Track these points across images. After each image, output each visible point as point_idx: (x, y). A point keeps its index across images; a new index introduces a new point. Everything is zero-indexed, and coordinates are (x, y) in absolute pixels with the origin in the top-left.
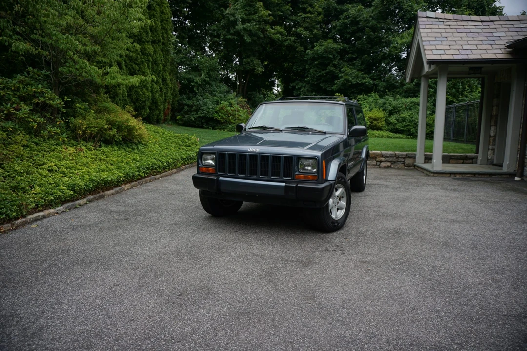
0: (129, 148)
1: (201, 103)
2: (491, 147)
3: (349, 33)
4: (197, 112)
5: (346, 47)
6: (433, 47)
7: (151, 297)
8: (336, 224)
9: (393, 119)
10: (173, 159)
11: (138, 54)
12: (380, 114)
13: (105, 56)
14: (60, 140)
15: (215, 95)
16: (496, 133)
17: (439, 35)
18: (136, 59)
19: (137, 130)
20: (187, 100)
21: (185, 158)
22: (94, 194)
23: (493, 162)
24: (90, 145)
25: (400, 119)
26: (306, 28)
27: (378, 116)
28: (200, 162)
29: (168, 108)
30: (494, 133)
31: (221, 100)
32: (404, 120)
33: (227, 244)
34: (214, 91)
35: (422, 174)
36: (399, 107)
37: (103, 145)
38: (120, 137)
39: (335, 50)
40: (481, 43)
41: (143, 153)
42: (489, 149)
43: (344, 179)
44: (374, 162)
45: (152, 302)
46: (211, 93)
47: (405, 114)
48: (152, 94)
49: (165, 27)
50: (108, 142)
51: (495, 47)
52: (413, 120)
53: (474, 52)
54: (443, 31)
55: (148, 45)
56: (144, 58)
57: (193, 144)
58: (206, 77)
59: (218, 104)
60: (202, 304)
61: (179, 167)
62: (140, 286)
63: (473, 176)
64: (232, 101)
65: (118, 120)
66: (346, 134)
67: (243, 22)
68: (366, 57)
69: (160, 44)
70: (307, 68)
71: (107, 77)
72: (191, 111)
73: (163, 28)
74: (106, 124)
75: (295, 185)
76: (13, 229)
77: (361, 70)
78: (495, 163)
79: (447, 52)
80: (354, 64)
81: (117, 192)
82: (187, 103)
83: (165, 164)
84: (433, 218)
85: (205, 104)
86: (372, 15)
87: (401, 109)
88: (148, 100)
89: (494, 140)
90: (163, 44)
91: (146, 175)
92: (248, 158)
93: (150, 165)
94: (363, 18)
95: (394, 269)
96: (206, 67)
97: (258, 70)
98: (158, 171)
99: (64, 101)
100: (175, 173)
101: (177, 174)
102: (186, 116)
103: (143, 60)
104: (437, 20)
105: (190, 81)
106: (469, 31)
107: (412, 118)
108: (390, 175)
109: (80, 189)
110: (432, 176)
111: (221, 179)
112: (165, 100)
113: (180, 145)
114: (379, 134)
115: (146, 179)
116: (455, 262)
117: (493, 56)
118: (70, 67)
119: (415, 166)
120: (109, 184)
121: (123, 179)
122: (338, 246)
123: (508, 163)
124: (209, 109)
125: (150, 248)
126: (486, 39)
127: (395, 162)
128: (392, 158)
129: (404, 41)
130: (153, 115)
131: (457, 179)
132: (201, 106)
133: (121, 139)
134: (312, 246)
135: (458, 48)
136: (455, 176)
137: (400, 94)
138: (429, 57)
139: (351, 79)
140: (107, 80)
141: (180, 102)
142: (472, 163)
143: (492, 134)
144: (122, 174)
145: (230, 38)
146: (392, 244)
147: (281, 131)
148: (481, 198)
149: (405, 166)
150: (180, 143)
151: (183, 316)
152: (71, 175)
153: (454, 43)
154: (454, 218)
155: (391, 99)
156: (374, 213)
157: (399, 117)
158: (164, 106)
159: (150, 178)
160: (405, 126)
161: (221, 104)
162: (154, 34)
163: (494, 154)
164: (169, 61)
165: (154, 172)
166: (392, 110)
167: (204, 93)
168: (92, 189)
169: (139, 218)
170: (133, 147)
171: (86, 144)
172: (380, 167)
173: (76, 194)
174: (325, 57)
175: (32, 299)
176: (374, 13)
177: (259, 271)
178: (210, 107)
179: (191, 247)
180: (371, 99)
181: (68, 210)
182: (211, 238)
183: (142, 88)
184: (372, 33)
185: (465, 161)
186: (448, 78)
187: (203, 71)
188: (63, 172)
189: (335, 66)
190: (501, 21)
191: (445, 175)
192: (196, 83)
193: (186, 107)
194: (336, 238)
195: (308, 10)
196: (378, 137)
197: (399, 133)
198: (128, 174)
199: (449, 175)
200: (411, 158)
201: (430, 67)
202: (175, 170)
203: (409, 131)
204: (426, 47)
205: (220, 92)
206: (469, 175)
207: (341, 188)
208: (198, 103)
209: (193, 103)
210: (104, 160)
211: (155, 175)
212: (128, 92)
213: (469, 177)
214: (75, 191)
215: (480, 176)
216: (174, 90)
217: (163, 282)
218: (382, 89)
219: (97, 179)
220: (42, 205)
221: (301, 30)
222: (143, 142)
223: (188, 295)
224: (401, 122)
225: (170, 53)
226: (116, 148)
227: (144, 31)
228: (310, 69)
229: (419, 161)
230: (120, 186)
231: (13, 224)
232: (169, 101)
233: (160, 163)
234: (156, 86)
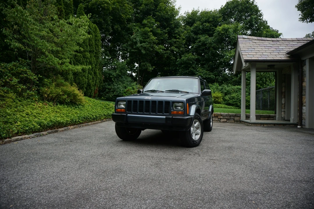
0: (73, 107)
1: (116, 87)
2: (283, 110)
3: (201, 50)
4: (113, 93)
5: (199, 58)
6: (247, 54)
7: (87, 172)
8: (195, 143)
9: (227, 98)
10: (99, 115)
11: (81, 57)
12: (220, 95)
13: (63, 54)
14: (34, 99)
15: (124, 83)
16: (285, 102)
17: (250, 47)
18: (80, 60)
19: (79, 96)
20: (108, 86)
21: (106, 114)
22: (52, 130)
23: (285, 119)
24: (51, 103)
25: (231, 97)
26: (176, 47)
27: (218, 96)
28: (116, 107)
29: (97, 89)
30: (284, 102)
31: (128, 86)
32: (233, 98)
33: (131, 152)
34: (124, 81)
35: (245, 125)
36: (230, 91)
37: (59, 104)
38: (68, 100)
39: (193, 59)
40: (272, 52)
41: (82, 110)
42: (282, 111)
43: (199, 117)
44: (217, 119)
45: (87, 174)
46: (122, 82)
47: (233, 95)
48: (88, 80)
49: (97, 44)
50: (61, 103)
51: (280, 54)
52: (238, 98)
53: (269, 56)
54: (252, 45)
55: (87, 53)
56: (85, 60)
57: (111, 108)
58: (119, 73)
59: (126, 88)
60: (117, 176)
61: (102, 120)
62: (80, 168)
63: (274, 125)
64: (134, 87)
65: (68, 90)
66: (200, 94)
67: (141, 43)
68: (211, 63)
69: (94, 53)
70: (177, 69)
71: (63, 65)
72: (110, 92)
73: (96, 44)
74: (61, 92)
75: (171, 117)
76: (3, 144)
77: (208, 70)
78: (286, 119)
79: (255, 56)
80: (204, 67)
81: (65, 130)
82: (108, 87)
83: (94, 117)
84: (251, 142)
85: (118, 88)
86: (214, 41)
87: (231, 92)
88: (85, 84)
89: (285, 106)
90: (96, 53)
91: (83, 122)
92: (144, 102)
93: (85, 116)
94: (209, 42)
95: (229, 162)
96: (119, 67)
97: (149, 69)
98: (90, 121)
99: (38, 77)
100: (100, 123)
101: (101, 123)
102: (107, 95)
103: (84, 61)
104: (248, 40)
105: (110, 74)
106: (266, 45)
107: (238, 97)
108: (226, 125)
109: (44, 125)
110: (250, 126)
111: (128, 115)
112: (95, 84)
113: (103, 108)
114: (219, 106)
115: (83, 124)
116: (264, 159)
117: (280, 59)
118: (43, 59)
119: (240, 121)
120: (61, 124)
121: (69, 123)
122: (196, 153)
123: (293, 118)
124: (121, 91)
125: (85, 153)
126: (275, 50)
127: (229, 119)
128: (227, 117)
129: (231, 54)
130: (88, 92)
131: (265, 127)
132: (116, 89)
133: (69, 101)
134: (182, 153)
135: (261, 54)
136: (264, 126)
137: (231, 84)
138: (245, 58)
139: (202, 75)
140: (63, 67)
141: (104, 87)
142: (273, 120)
143: (283, 103)
144: (69, 120)
145: (133, 51)
146: (228, 152)
147: (163, 92)
148: (279, 134)
149: (235, 121)
150: (103, 107)
151: (106, 180)
152: (39, 117)
153: (258, 52)
154: (263, 142)
155: (226, 86)
156: (217, 140)
157: (230, 97)
158: (95, 88)
159: (85, 124)
160: (234, 102)
161: (127, 88)
162: (90, 47)
163: (285, 114)
164: (98, 62)
165: (88, 121)
166: (226, 92)
167: (118, 82)
168: (51, 126)
169: (79, 141)
170: (76, 106)
171: (48, 103)
172: (220, 122)
173: (41, 128)
174: (188, 63)
175: (15, 173)
176: (214, 40)
177: (150, 163)
178: (121, 89)
179: (110, 153)
180: (214, 87)
181: (36, 137)
182: (121, 149)
183: (82, 77)
184: (213, 50)
185: (269, 119)
186: (256, 72)
187: (118, 69)
188: (35, 116)
189: (193, 68)
190: (282, 41)
191: (258, 125)
192: (113, 76)
193: (107, 90)
194: (195, 150)
195: (177, 37)
196: (219, 108)
197: (231, 105)
198: (72, 120)
199: (260, 125)
200: (238, 116)
201: (246, 64)
202: (100, 121)
203: (237, 104)
204: (243, 54)
205: (127, 82)
206: (271, 125)
207: (197, 122)
208: (114, 87)
209: (111, 88)
210: (59, 112)
211: (88, 123)
212: (74, 78)
213: (272, 126)
214: (41, 126)
215: (278, 126)
216: (100, 80)
217: (94, 166)
218: (220, 81)
219: (54, 121)
220: (21, 132)
221: (174, 48)
222: (82, 104)
223: (108, 172)
224: (232, 99)
225: (99, 58)
226: (66, 106)
227: (85, 45)
228: (179, 69)
229: (243, 118)
230: (67, 127)
231: (3, 141)
232: (97, 86)
233: (91, 116)
234: (90, 76)
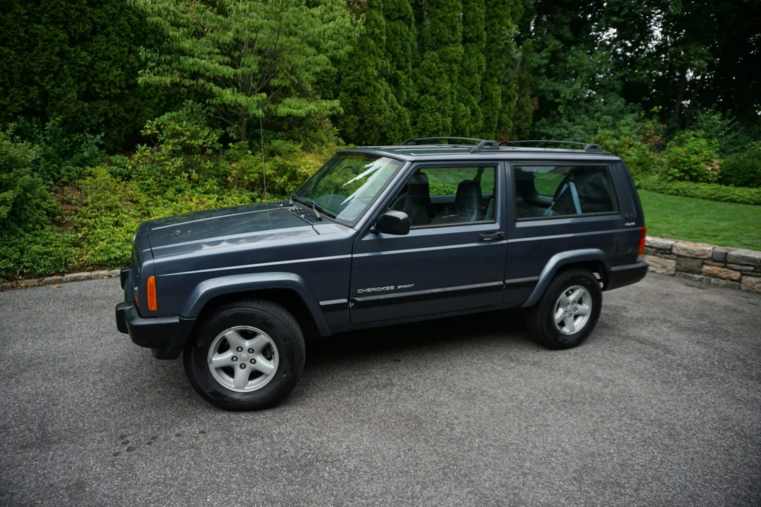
1: (565, 131)
14: (208, 187)
43: (264, 319)
55: (454, 46)
66: (358, 227)
105: (558, 94)
132: (564, 137)
141: (537, 130)
161: (598, 134)
178: (578, 138)
193: (543, 139)
207: (259, 334)
208: (559, 132)
231: (41, 280)
234: (464, 108)
